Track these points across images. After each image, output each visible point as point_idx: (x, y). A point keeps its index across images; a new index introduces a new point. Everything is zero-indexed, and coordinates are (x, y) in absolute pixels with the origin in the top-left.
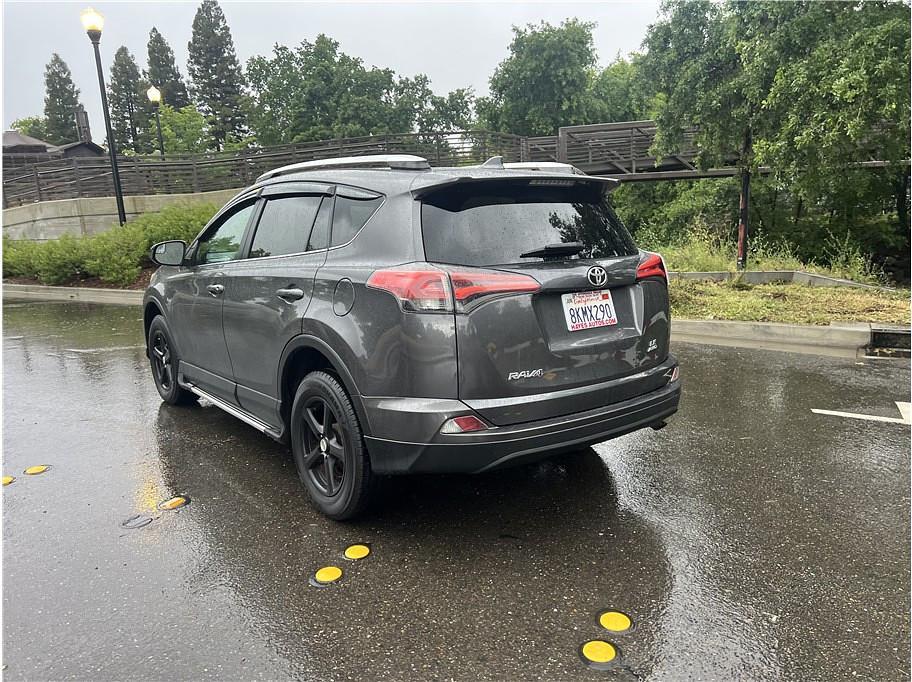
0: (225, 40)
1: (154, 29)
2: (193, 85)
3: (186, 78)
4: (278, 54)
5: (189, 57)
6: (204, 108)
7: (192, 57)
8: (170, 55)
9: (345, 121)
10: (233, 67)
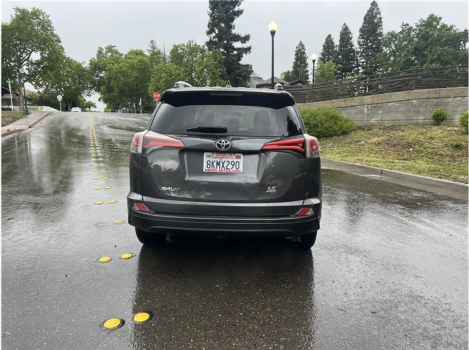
0: (379, 24)
1: (345, 24)
2: (359, 50)
3: (356, 47)
4: (403, 28)
5: (359, 36)
6: (362, 61)
7: (360, 35)
8: (350, 36)
9: (432, 62)
10: (380, 38)
